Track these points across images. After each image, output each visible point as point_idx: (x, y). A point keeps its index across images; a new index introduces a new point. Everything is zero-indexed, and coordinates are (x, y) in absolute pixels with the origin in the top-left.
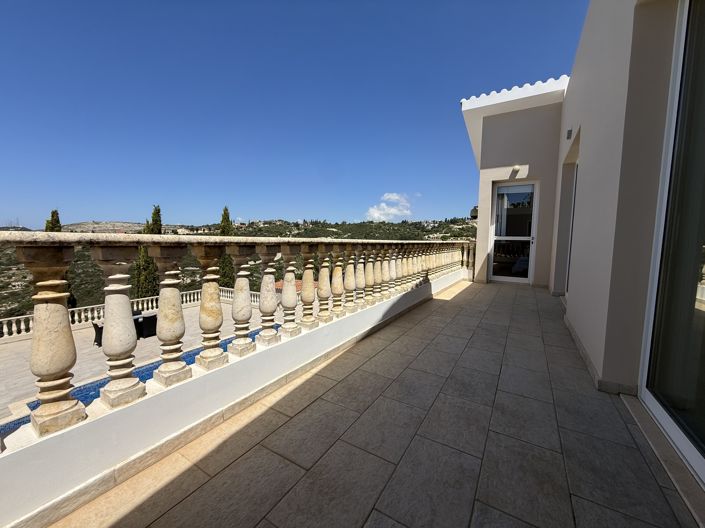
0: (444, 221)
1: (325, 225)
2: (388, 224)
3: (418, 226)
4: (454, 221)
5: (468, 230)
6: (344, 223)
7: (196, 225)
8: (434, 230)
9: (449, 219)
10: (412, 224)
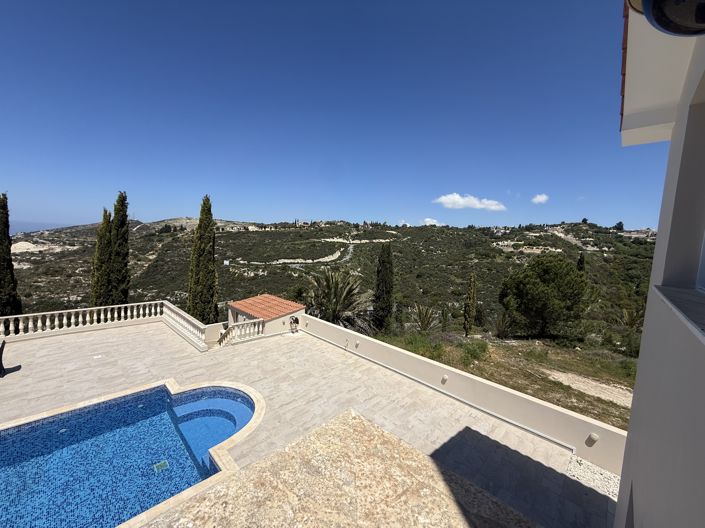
0: (517, 227)
1: (385, 227)
2: (452, 228)
3: (486, 231)
4: (530, 228)
5: (546, 238)
6: (404, 226)
7: (266, 223)
8: (505, 237)
9: (524, 225)
10: (480, 229)
